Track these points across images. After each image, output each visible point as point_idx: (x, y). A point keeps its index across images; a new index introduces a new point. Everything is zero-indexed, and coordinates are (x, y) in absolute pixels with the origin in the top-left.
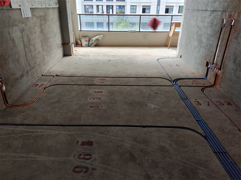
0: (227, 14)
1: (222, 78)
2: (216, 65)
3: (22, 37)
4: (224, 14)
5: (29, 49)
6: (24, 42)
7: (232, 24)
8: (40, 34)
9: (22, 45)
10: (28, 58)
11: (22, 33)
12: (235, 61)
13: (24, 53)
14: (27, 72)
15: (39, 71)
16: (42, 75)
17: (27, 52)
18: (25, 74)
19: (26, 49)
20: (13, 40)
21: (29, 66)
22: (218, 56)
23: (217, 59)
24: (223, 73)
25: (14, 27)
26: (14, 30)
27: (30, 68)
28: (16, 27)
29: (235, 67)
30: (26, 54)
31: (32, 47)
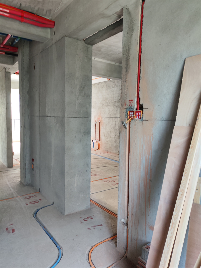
0: (97, 118)
1: (101, 144)
2: (97, 140)
4: (95, 118)
7: (100, 122)
12: (105, 136)
22: (97, 136)
23: (97, 137)
24: (101, 142)
29: (105, 138)
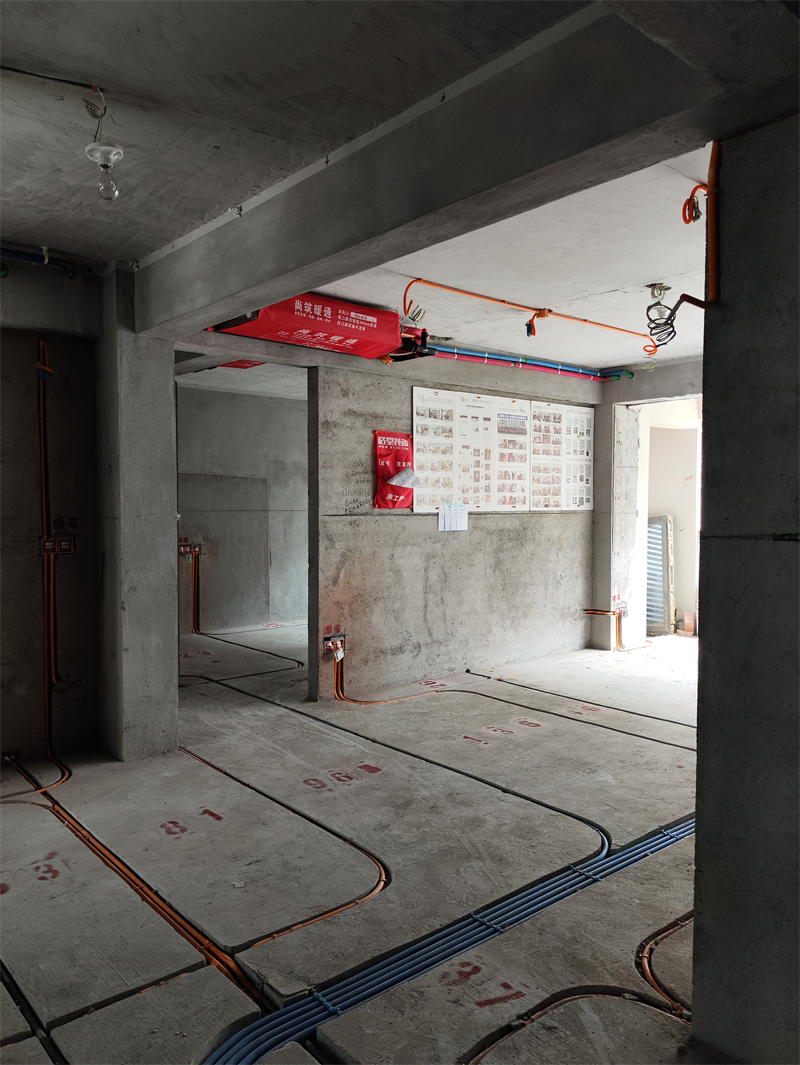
3: (426, 569)
5: (439, 597)
6: (427, 581)
8: (489, 571)
9: (419, 586)
10: (428, 616)
11: (427, 559)
13: (422, 604)
14: (418, 647)
15: (460, 658)
16: (468, 671)
17: (431, 603)
18: (410, 648)
19: (431, 596)
20: (398, 572)
21: (427, 635)
25: (409, 548)
26: (407, 553)
27: (429, 640)
28: (415, 548)
30: (426, 606)
31: (448, 596)
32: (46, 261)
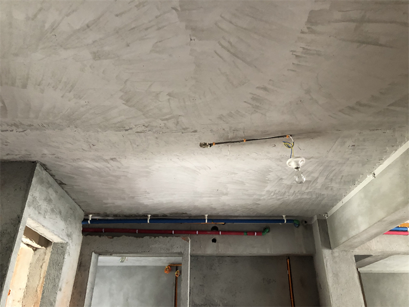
32: (285, 222)
